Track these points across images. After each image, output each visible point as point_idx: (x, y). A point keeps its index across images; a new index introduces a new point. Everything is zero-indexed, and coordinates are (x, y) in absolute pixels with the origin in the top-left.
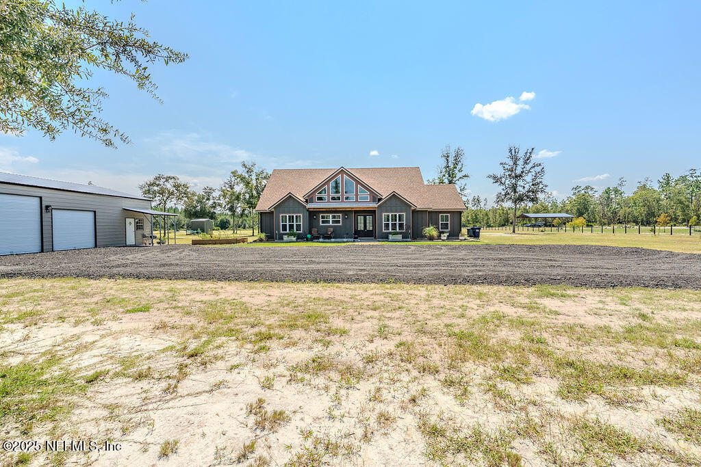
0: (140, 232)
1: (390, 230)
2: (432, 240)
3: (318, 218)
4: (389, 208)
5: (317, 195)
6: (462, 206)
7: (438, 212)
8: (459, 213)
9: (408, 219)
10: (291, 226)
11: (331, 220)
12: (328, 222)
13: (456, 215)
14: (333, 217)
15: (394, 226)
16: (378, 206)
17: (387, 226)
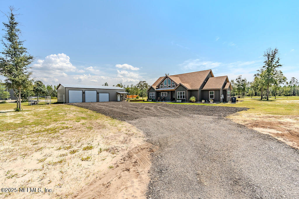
0: (122, 98)
1: (180, 98)
2: (193, 102)
3: (160, 94)
4: (180, 90)
5: (161, 86)
6: (220, 87)
7: (208, 90)
8: (219, 90)
9: (186, 94)
10: (152, 96)
11: (164, 94)
12: (163, 95)
13: (218, 91)
14: (165, 93)
15: (181, 96)
16: (175, 89)
17: (179, 96)
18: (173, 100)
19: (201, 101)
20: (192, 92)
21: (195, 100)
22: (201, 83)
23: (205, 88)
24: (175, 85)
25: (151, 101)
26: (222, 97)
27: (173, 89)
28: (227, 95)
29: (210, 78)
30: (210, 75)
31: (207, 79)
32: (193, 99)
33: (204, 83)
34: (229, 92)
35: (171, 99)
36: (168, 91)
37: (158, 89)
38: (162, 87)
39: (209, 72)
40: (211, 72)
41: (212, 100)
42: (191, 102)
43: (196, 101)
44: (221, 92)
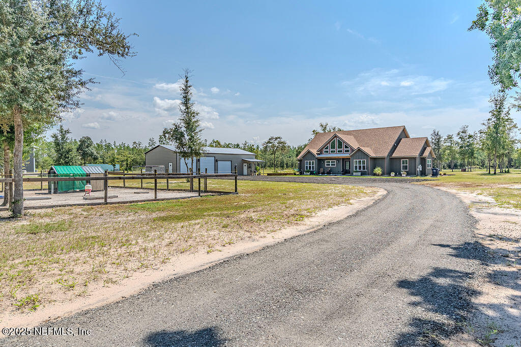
0: (249, 169)
1: (358, 170)
2: (378, 175)
3: (324, 163)
4: (357, 157)
5: (324, 150)
6: (416, 154)
7: (399, 159)
8: (415, 158)
9: (368, 163)
10: (310, 167)
11: (330, 163)
12: (329, 165)
13: (413, 160)
14: (332, 162)
15: (360, 167)
16: (351, 156)
17: (356, 167)
18: (346, 172)
19: (389, 174)
20: (376, 161)
21: (381, 173)
22: (390, 148)
23: (395, 155)
24: (349, 149)
25: (309, 174)
26: (419, 168)
27: (347, 155)
28: (427, 166)
29: (403, 140)
30: (403, 134)
31: (398, 142)
32: (378, 170)
33: (394, 148)
34: (429, 162)
35: (342, 172)
36: (338, 159)
37: (319, 154)
38: (327, 152)
39: (401, 130)
40: (404, 130)
41: (405, 173)
42: (375, 175)
43: (383, 174)
44: (418, 161)
